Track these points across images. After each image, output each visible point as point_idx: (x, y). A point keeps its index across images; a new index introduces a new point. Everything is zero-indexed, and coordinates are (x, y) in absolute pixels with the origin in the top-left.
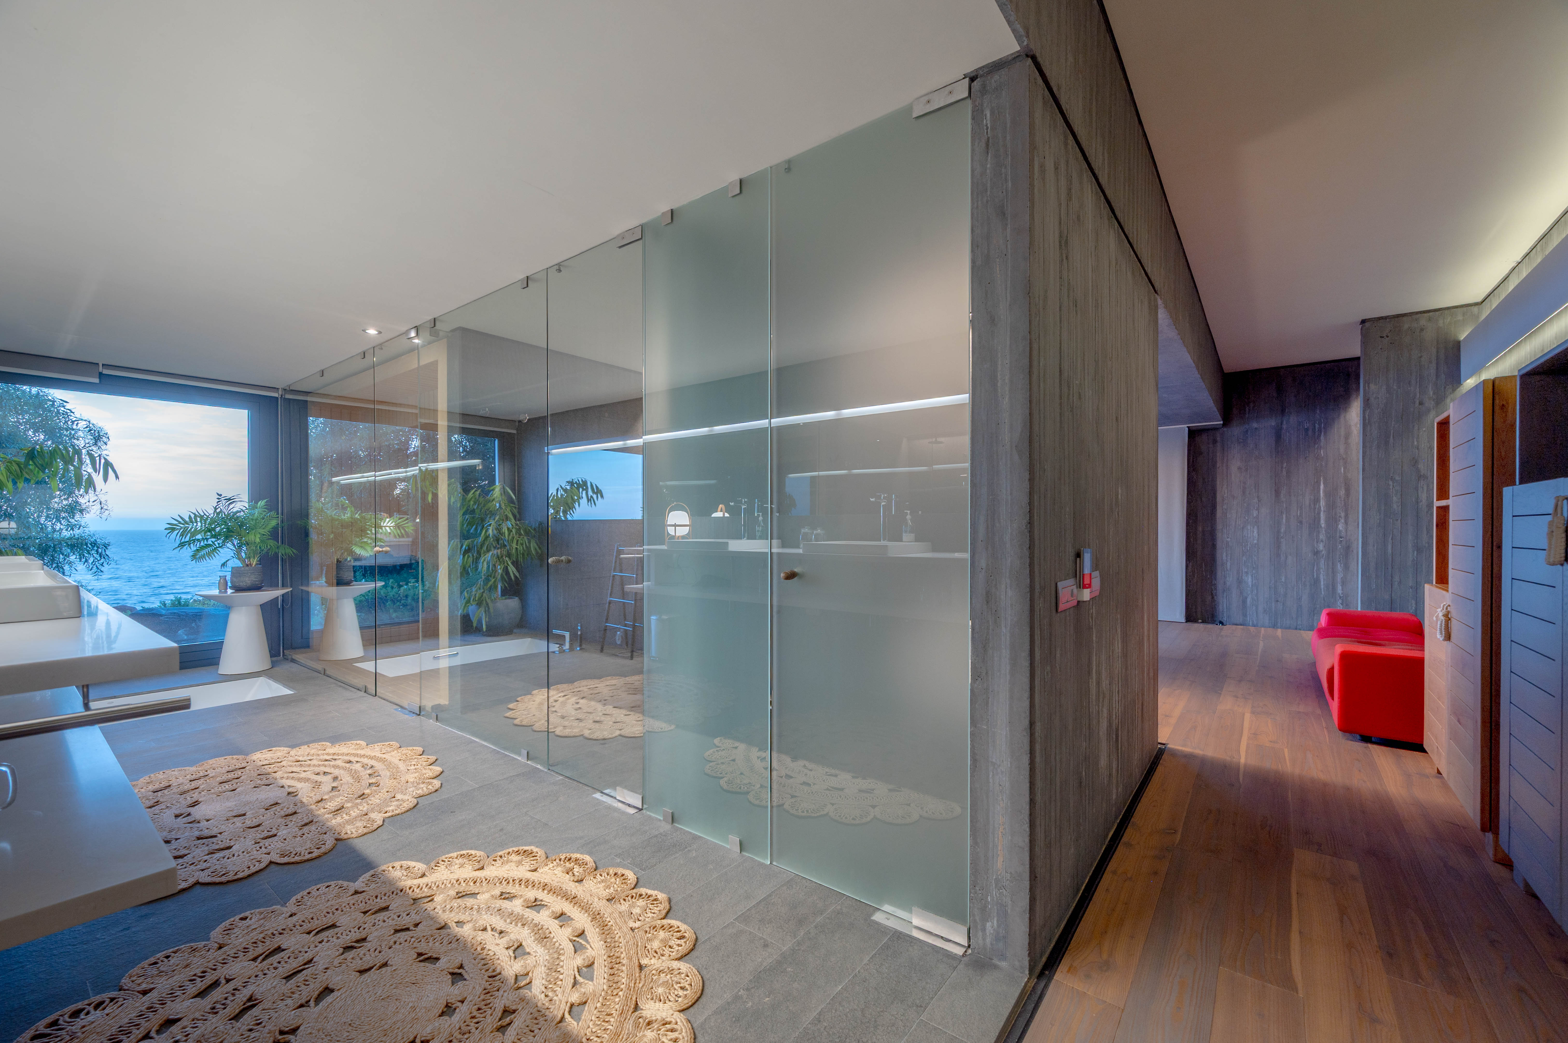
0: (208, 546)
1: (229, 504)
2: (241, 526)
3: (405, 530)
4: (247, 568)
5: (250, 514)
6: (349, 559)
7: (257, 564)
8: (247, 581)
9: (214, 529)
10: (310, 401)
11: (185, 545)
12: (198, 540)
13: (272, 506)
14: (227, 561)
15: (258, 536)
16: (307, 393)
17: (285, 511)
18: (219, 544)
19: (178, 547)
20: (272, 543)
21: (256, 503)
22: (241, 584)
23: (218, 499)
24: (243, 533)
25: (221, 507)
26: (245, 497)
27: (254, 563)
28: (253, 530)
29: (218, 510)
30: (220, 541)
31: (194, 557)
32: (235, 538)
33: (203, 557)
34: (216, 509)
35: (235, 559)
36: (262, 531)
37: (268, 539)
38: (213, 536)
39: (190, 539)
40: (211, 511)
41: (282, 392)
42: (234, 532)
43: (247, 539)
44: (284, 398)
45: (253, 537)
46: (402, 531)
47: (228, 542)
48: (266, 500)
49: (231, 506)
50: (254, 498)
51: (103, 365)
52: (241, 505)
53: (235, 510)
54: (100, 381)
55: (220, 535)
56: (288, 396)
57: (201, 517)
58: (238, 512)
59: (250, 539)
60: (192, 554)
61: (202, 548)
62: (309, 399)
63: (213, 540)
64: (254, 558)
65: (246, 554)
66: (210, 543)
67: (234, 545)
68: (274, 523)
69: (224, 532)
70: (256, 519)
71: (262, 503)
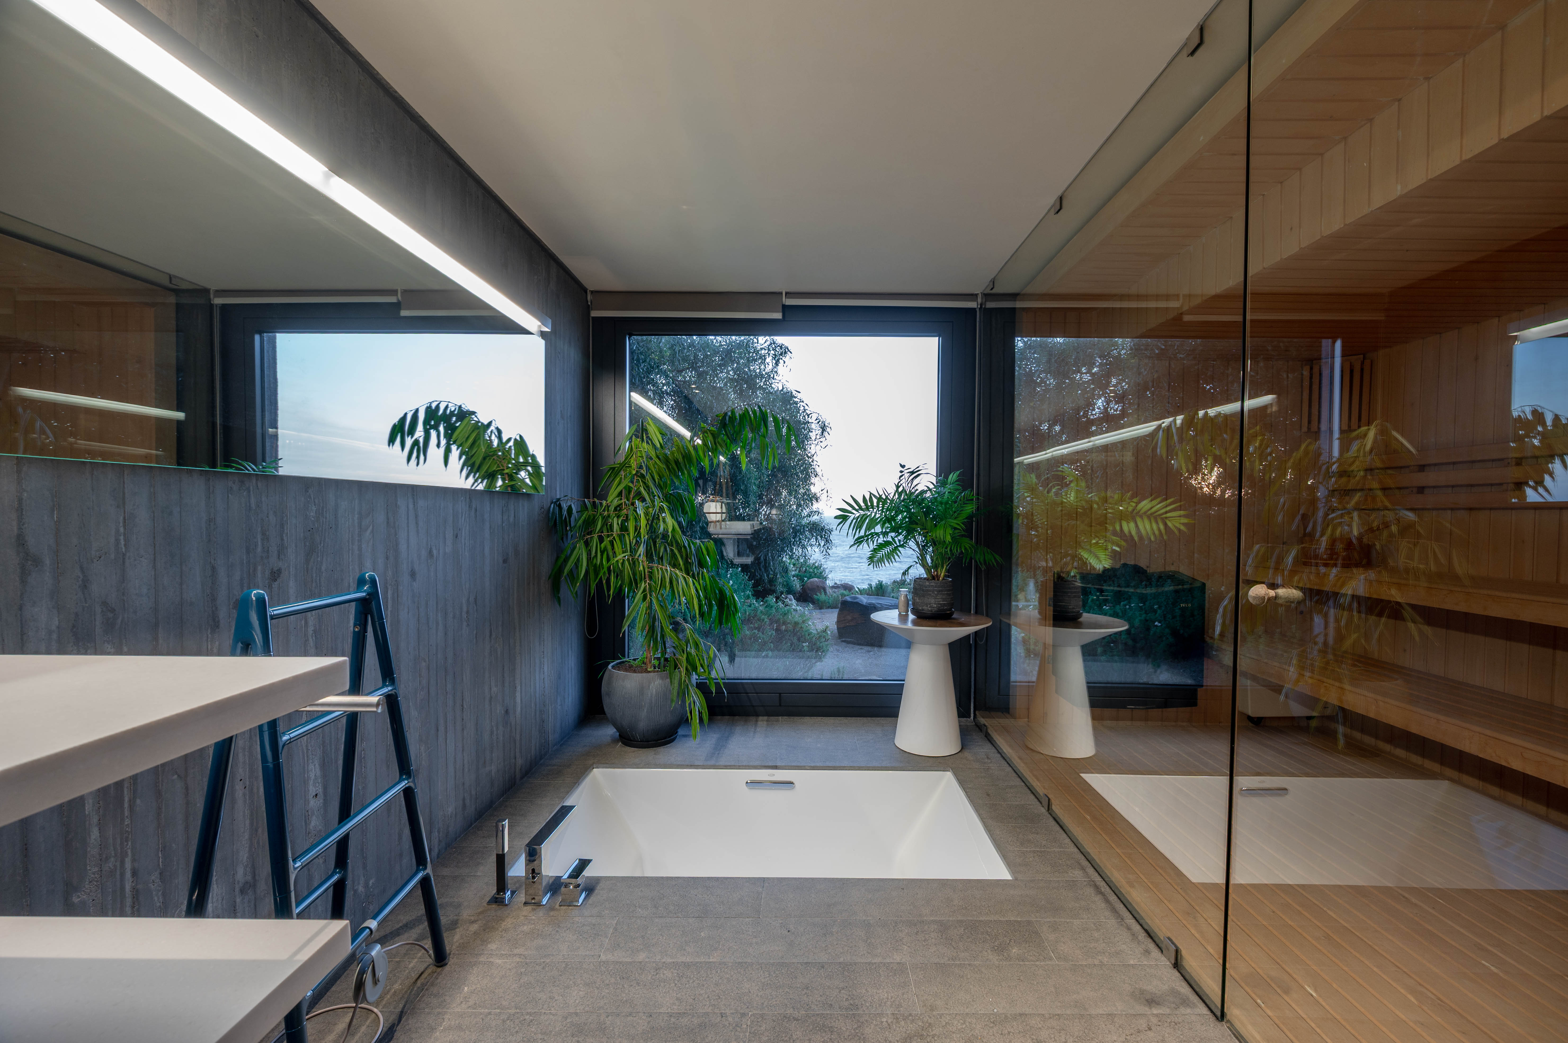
0: (887, 543)
1: (912, 479)
2: (926, 514)
3: (1166, 525)
4: (933, 583)
5: (938, 493)
6: (1072, 574)
7: (945, 576)
8: (933, 603)
9: (893, 518)
10: (1020, 308)
11: (862, 541)
12: (877, 534)
13: (965, 483)
14: (909, 568)
15: (949, 531)
16: (1014, 296)
17: (982, 489)
18: (899, 541)
19: (854, 544)
20: (967, 543)
21: (946, 477)
22: (925, 608)
23: (901, 472)
24: (929, 525)
25: (904, 485)
26: (932, 468)
27: (942, 574)
28: (942, 520)
29: (900, 489)
30: (901, 537)
31: (871, 559)
32: (920, 534)
33: (881, 560)
34: (898, 487)
35: (918, 565)
36: (953, 522)
37: (963, 536)
38: (893, 530)
39: (865, 532)
40: (891, 490)
41: (982, 298)
42: (917, 524)
43: (934, 535)
44: (985, 308)
45: (942, 532)
46: (1162, 527)
47: (910, 539)
48: (958, 472)
49: (915, 482)
50: (943, 469)
51: (786, 293)
52: (927, 482)
53: (920, 488)
54: (784, 316)
55: (900, 527)
56: (990, 305)
57: (880, 499)
58: (923, 492)
59: (938, 536)
60: (868, 554)
61: (881, 546)
62: (1019, 305)
63: (893, 534)
64: (943, 567)
65: (932, 560)
66: (890, 539)
67: (917, 543)
68: (970, 509)
69: (906, 522)
70: (947, 503)
71: (953, 477)
